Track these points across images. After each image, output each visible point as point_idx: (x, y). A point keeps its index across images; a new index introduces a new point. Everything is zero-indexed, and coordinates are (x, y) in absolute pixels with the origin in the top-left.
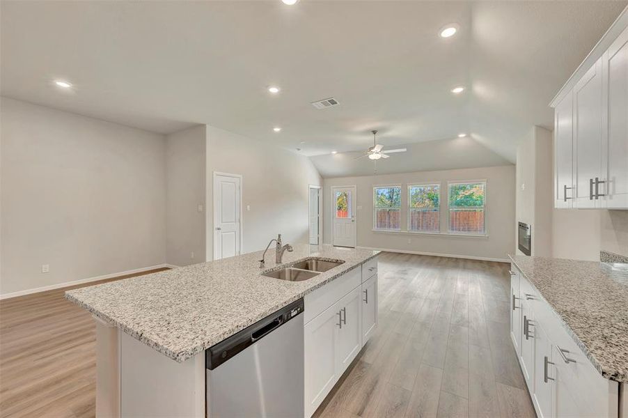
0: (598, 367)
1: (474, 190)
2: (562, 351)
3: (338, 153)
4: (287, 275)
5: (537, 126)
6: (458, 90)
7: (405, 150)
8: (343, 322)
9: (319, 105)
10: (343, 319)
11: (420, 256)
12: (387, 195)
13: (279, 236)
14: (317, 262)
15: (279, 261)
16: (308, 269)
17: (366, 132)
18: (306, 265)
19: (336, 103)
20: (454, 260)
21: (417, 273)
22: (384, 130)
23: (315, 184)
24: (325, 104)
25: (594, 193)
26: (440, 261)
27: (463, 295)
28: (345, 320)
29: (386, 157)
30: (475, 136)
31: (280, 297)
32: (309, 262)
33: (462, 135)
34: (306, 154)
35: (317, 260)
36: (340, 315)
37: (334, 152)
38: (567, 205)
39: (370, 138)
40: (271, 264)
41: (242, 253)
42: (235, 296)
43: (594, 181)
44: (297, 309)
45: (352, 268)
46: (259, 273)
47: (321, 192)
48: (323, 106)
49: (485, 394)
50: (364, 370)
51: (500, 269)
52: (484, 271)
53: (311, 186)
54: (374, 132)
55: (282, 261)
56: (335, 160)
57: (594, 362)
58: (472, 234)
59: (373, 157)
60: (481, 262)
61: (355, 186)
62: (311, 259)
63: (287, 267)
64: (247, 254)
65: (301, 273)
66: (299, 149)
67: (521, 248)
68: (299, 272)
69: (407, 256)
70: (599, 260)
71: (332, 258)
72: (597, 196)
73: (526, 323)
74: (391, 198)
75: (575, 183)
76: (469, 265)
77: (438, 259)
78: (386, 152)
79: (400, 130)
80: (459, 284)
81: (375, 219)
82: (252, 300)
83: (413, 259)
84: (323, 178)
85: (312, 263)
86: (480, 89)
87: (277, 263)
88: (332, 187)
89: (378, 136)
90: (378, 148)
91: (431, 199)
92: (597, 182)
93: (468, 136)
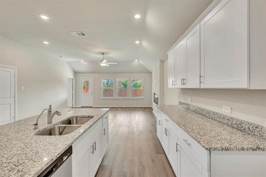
0: (204, 147)
1: (137, 81)
2: (185, 140)
3: (84, 61)
4: (57, 131)
5: (160, 60)
6: (137, 42)
7: (116, 63)
8: (94, 150)
9: (75, 34)
10: (94, 148)
11: (121, 108)
12: (106, 82)
13: (50, 106)
14: (77, 119)
15: (50, 122)
16: (71, 124)
17: (99, 53)
18: (69, 122)
19: (85, 35)
20: (133, 108)
21: (121, 115)
22: (107, 53)
23: (71, 75)
24: (78, 34)
25: (183, 83)
26: (129, 109)
27: (139, 122)
28: (95, 149)
29: (108, 65)
30: (140, 61)
31: (54, 151)
32: (71, 119)
33: (136, 61)
34: (66, 59)
35: (77, 117)
36: (93, 146)
37: (82, 61)
38: (173, 87)
39: (101, 56)
40: (43, 125)
41: (17, 120)
42: (8, 161)
43: (183, 79)
44: (67, 155)
45: (99, 119)
46: (33, 134)
47: (74, 80)
48: (77, 35)
49: (153, 161)
50: (104, 169)
51: (148, 110)
52: (144, 111)
53: (68, 77)
54: (103, 54)
55: (53, 122)
56: (83, 65)
57: (202, 145)
58: (138, 97)
59: (102, 65)
60: (142, 108)
61: (93, 78)
62: (73, 117)
63: (57, 125)
64: (21, 120)
65: (67, 128)
66: (61, 57)
67: (155, 102)
68: (65, 127)
69: (116, 108)
70: (178, 104)
71: (86, 115)
72: (184, 84)
73: (166, 130)
74: (107, 84)
75: (175, 80)
76: (139, 109)
77: (128, 108)
78: (108, 63)
79: (114, 55)
80: (137, 118)
81: (102, 93)
82: (27, 161)
83: (119, 109)
84: (75, 73)
85: (73, 120)
86: (145, 44)
87: (48, 123)
88: (80, 78)
89: (104, 56)
90: (105, 61)
91: (123, 84)
92: (184, 79)
93: (138, 61)
